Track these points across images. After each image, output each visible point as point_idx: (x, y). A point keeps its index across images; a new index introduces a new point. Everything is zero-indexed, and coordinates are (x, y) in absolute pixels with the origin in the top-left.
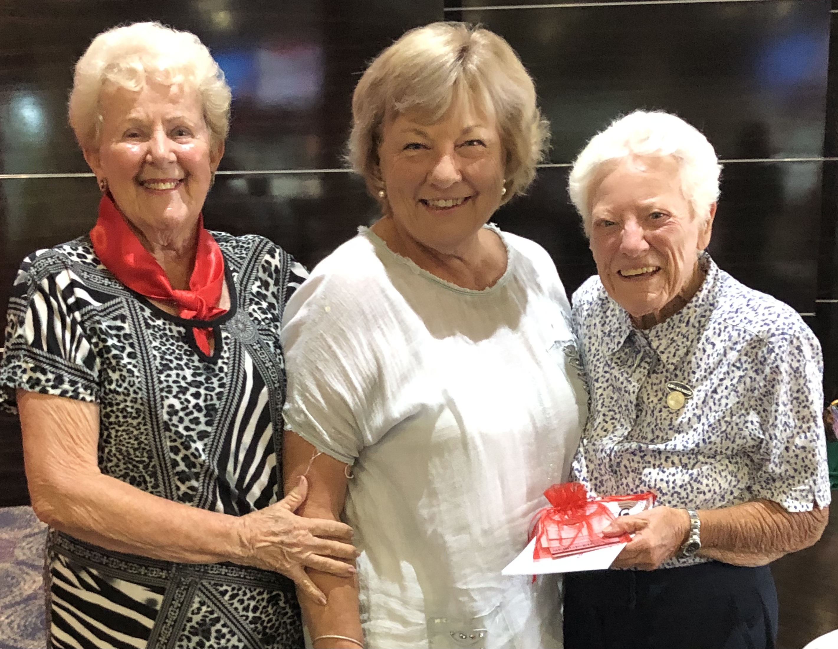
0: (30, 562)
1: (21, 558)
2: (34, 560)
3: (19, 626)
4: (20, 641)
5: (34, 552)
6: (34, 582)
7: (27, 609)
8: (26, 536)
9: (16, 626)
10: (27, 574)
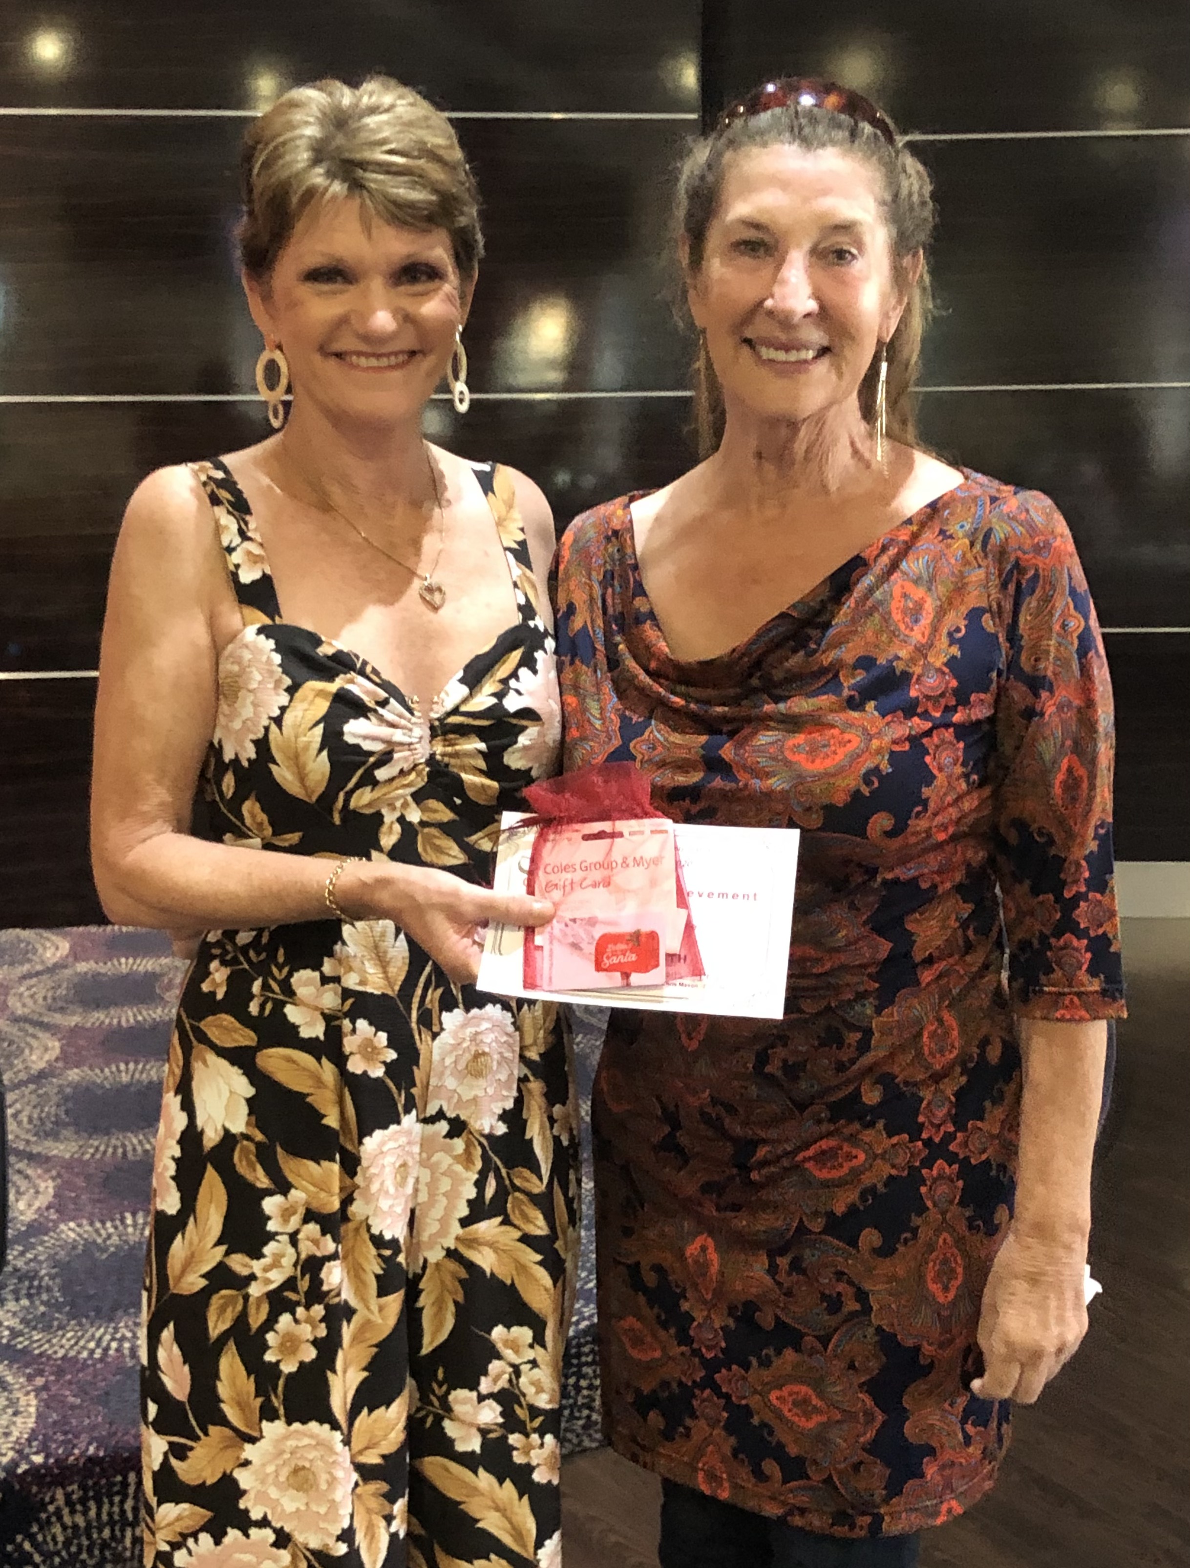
0: (36, 1017)
1: (19, 1012)
2: (41, 1015)
3: (30, 1120)
4: (35, 1143)
5: (40, 1001)
6: (46, 1049)
7: (40, 1092)
8: (24, 977)
9: (25, 1120)
10: (34, 1036)
